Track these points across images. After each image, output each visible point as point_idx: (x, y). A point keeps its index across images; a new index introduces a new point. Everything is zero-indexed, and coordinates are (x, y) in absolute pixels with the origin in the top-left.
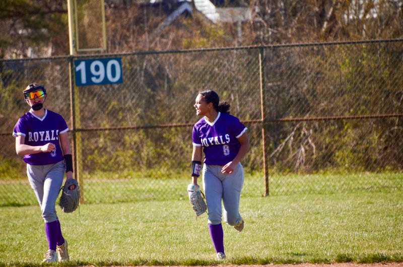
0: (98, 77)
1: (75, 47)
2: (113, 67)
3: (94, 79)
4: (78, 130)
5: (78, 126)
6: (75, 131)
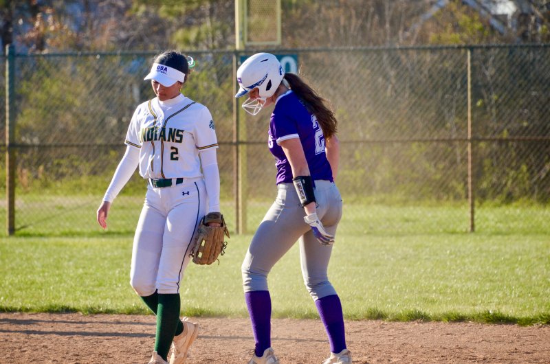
1: (242, 39)
4: (242, 143)
5: (242, 137)
6: (238, 143)
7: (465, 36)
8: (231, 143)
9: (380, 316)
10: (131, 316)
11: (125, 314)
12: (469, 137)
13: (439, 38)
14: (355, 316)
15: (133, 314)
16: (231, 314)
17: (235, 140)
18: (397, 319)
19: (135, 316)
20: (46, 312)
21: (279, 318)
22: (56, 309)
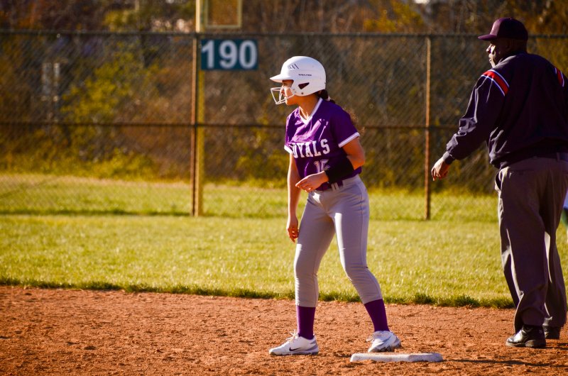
0: (228, 61)
1: (202, 22)
2: (248, 50)
3: (223, 64)
4: (201, 125)
5: (201, 119)
6: (197, 125)
7: (401, 24)
8: (189, 125)
9: (428, 301)
10: (176, 294)
11: (169, 292)
12: (427, 124)
13: (374, 25)
14: (402, 300)
15: (178, 293)
16: (276, 295)
17: (193, 122)
18: (445, 304)
19: (179, 295)
20: (89, 289)
21: (325, 300)
22: (98, 287)
